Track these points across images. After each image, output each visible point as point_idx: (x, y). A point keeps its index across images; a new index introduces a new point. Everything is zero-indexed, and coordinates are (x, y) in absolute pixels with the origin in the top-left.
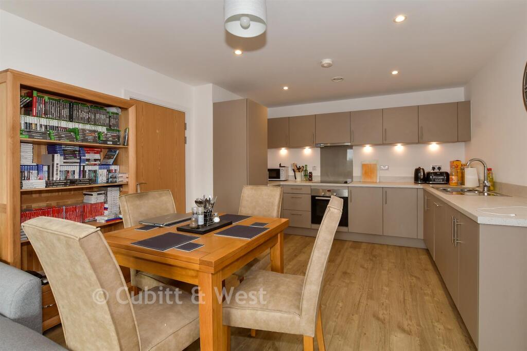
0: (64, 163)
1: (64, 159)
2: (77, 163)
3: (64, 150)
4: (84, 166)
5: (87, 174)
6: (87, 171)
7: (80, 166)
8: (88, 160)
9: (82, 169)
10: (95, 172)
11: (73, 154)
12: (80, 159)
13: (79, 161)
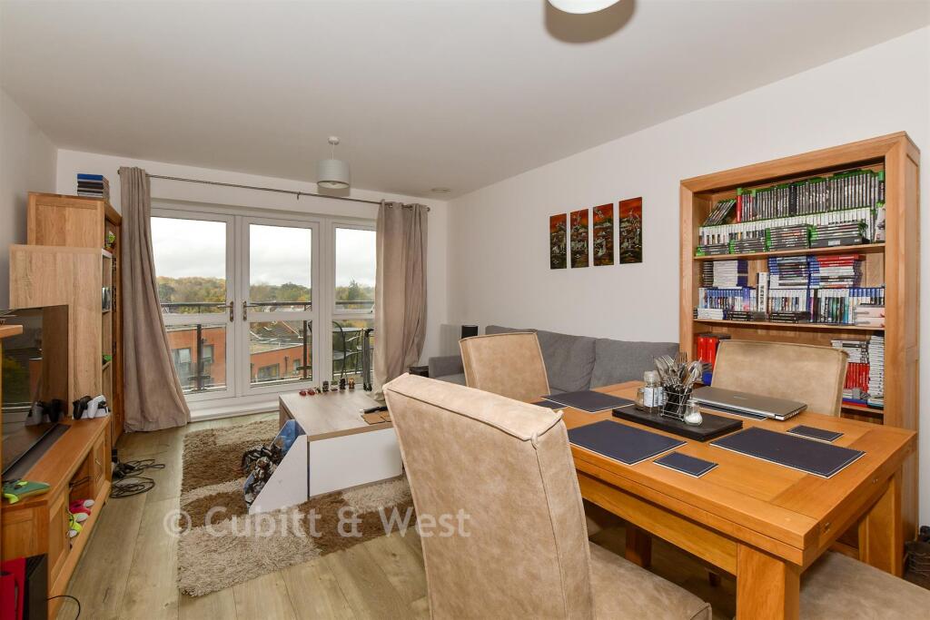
0: (780, 285)
1: (781, 278)
2: (804, 284)
3: (780, 265)
4: (816, 291)
5: (823, 304)
6: (823, 300)
7: (809, 289)
8: (825, 279)
9: (812, 295)
10: (841, 301)
11: (796, 269)
12: (810, 276)
13: (807, 281)
